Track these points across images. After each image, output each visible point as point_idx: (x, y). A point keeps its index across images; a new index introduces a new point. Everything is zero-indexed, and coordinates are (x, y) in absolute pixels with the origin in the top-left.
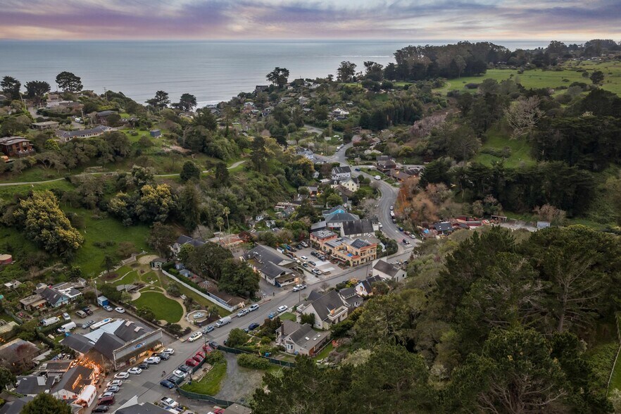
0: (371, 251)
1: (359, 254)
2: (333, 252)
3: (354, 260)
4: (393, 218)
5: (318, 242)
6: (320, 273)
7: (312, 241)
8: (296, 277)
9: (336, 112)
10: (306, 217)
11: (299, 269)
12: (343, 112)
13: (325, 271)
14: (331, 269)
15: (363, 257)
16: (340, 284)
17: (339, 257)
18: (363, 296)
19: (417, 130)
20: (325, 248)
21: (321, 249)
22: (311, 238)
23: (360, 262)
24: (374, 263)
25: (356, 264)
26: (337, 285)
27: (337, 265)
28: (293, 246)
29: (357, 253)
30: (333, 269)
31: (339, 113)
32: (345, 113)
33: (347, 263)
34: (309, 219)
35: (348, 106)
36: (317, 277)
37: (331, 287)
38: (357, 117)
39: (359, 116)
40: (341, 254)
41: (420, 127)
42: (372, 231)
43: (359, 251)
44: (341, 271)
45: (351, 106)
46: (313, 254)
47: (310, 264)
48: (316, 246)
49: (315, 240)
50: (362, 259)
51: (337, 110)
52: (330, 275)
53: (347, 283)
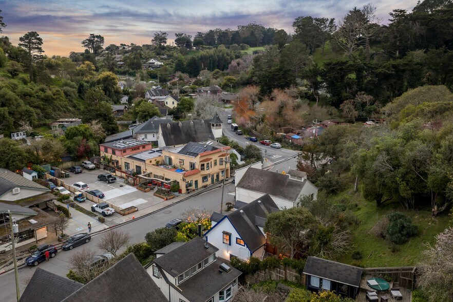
0: (221, 161)
1: (198, 166)
2: (143, 169)
3: (188, 180)
4: (236, 129)
5: (114, 158)
6: (112, 210)
7: (104, 158)
8: (40, 226)
9: (150, 63)
10: (94, 122)
11: (59, 208)
12: (157, 63)
13: (124, 206)
14: (139, 202)
15: (206, 172)
16: (160, 232)
17: (155, 176)
18: (234, 262)
19: (235, 67)
20: (127, 165)
21: (120, 169)
22: (102, 154)
23: (200, 184)
24: (239, 174)
25: (193, 187)
26: (148, 237)
27: (151, 193)
28: (65, 169)
29: (192, 166)
30: (143, 202)
31: (154, 63)
32: (159, 63)
33: (174, 188)
34: (100, 125)
35: (162, 59)
36: (102, 221)
37: (133, 242)
38: (172, 67)
39: (174, 66)
40: (160, 172)
41: (238, 64)
42: (213, 138)
43: (197, 161)
44: (160, 202)
45: (165, 59)
46: (102, 178)
47: (90, 196)
48: (111, 165)
49: (109, 155)
50: (205, 178)
51: (151, 61)
52: (136, 215)
53: (178, 227)
